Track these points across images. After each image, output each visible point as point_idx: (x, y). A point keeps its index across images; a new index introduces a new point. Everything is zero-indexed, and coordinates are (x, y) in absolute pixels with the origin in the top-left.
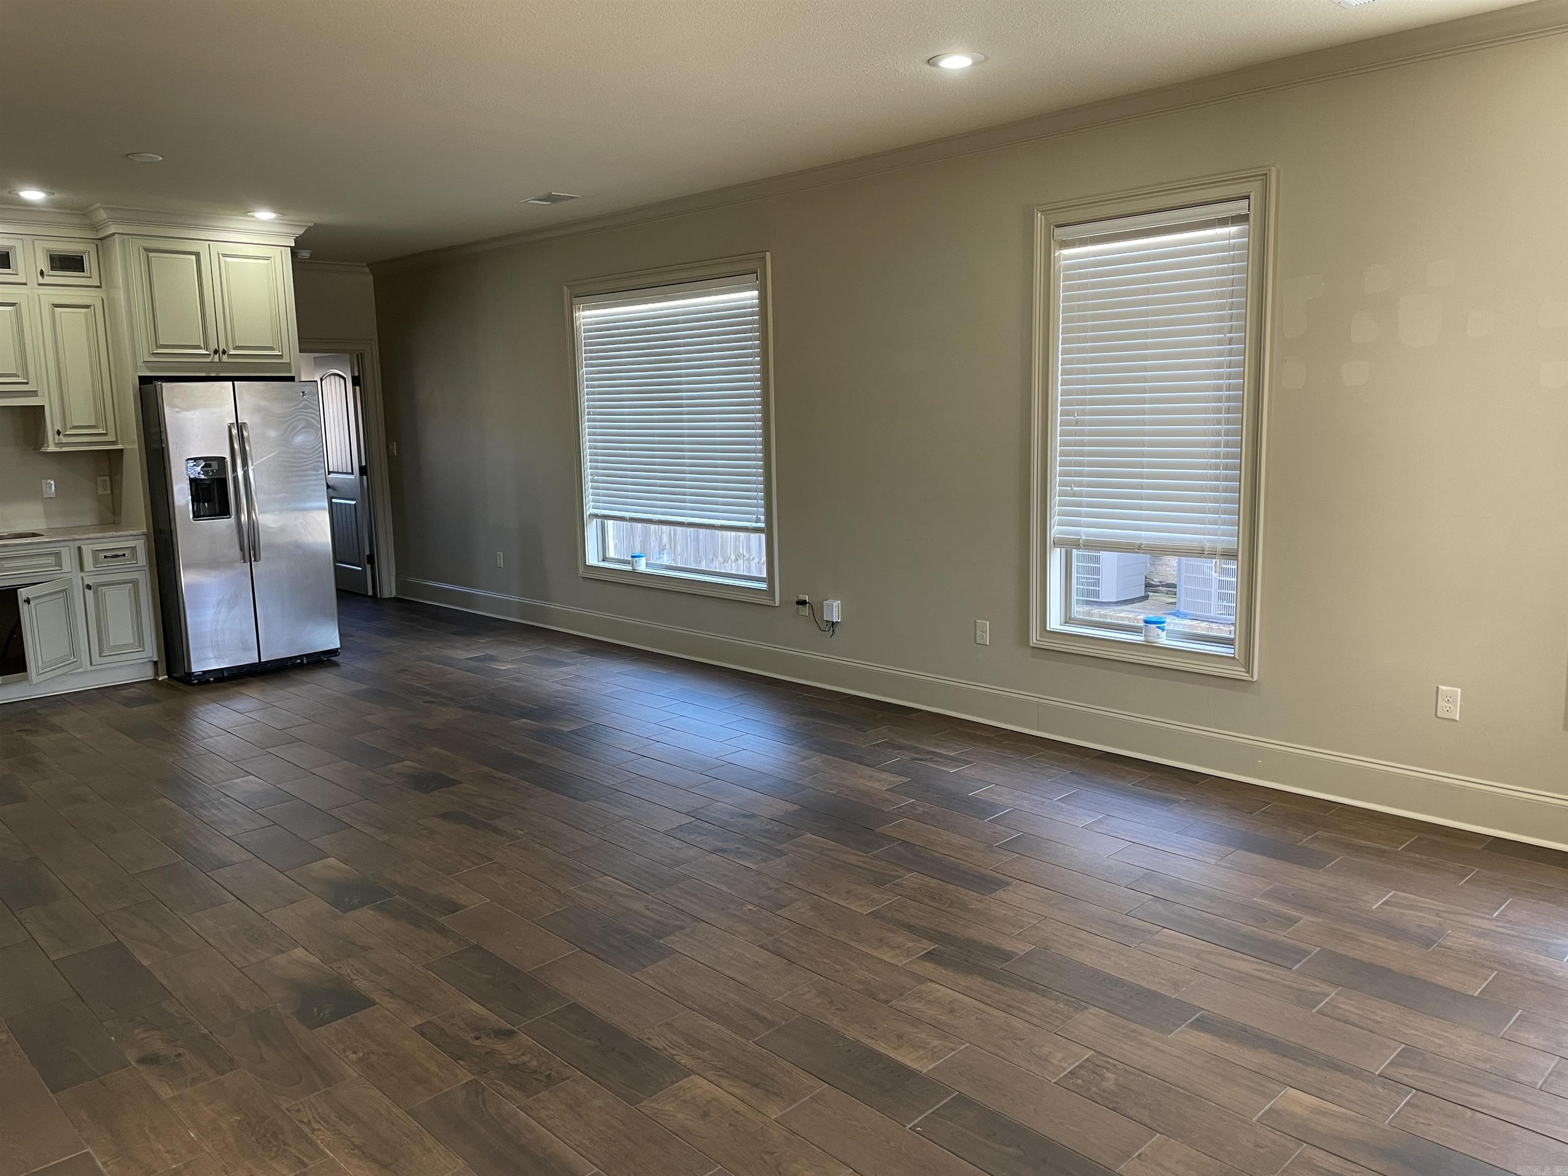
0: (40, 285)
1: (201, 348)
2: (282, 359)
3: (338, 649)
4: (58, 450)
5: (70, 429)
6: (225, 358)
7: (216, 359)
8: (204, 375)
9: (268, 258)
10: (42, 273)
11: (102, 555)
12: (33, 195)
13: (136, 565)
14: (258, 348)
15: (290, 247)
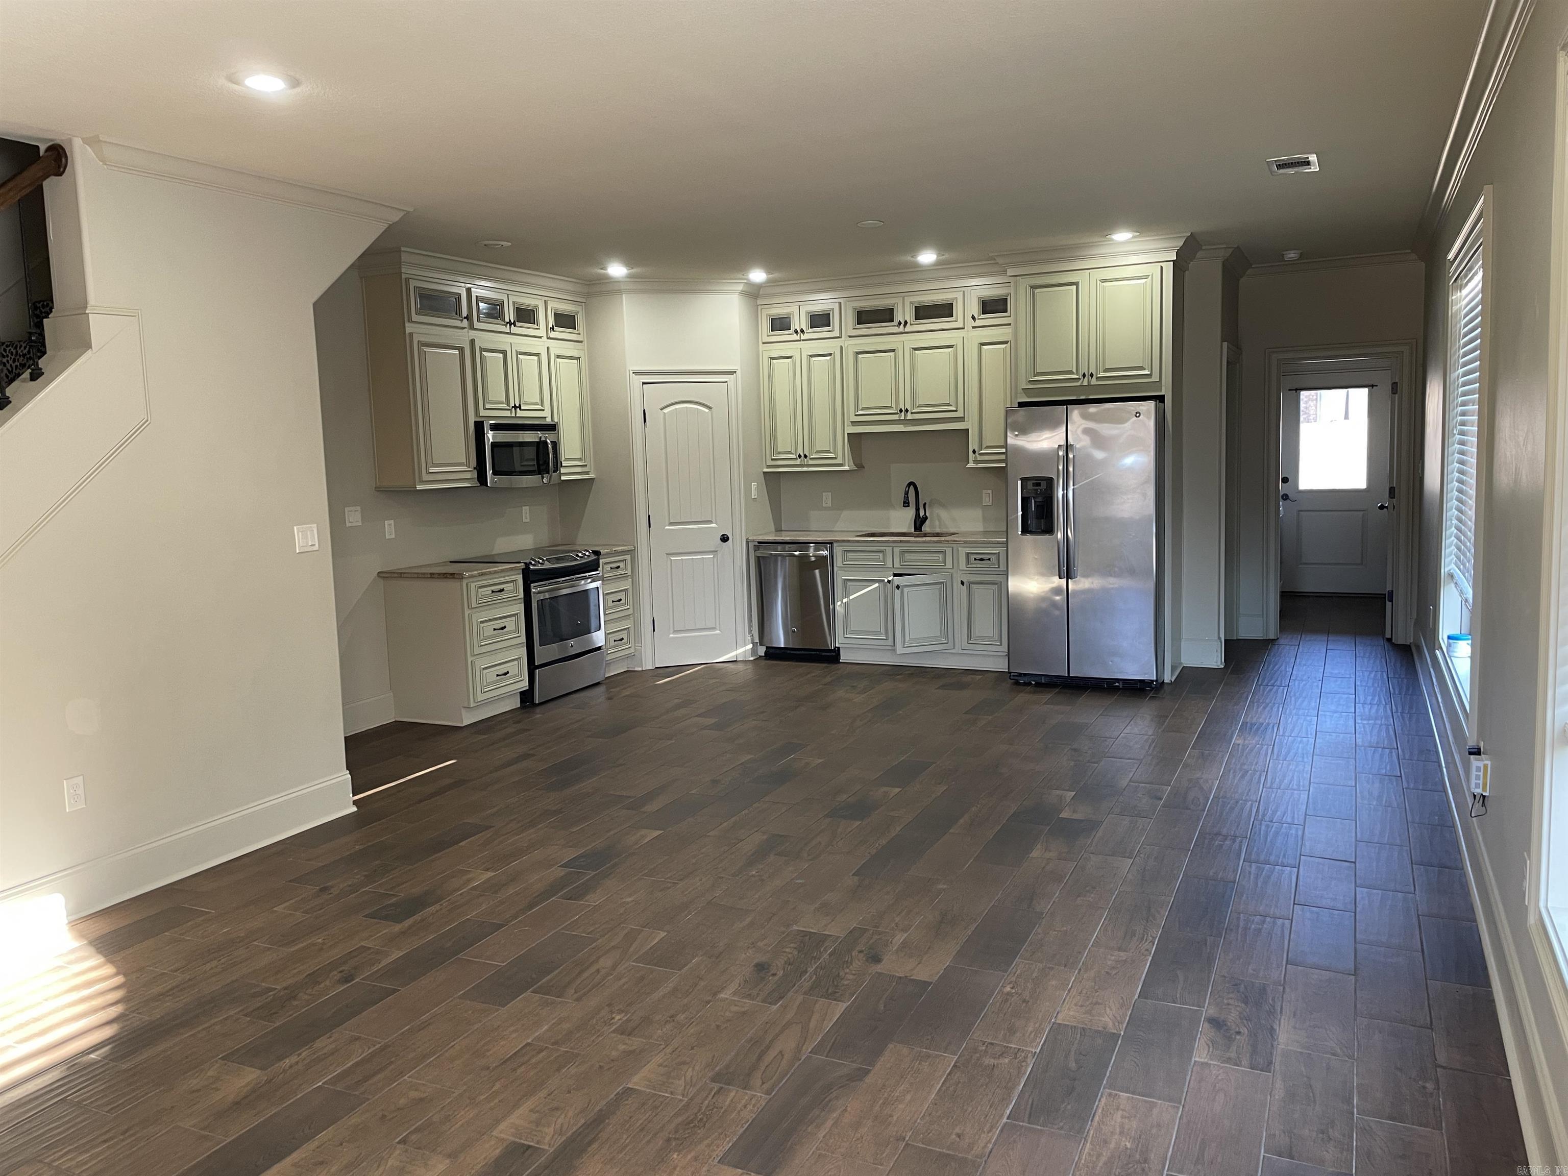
0: (973, 327)
1: (1073, 373)
2: (1151, 378)
3: (1153, 681)
4: (975, 466)
5: (985, 448)
6: (1094, 381)
7: (1086, 383)
8: (1074, 398)
9: (1146, 277)
10: (973, 318)
11: (973, 557)
12: (927, 257)
13: (998, 569)
14: (1127, 369)
15: (1173, 261)
